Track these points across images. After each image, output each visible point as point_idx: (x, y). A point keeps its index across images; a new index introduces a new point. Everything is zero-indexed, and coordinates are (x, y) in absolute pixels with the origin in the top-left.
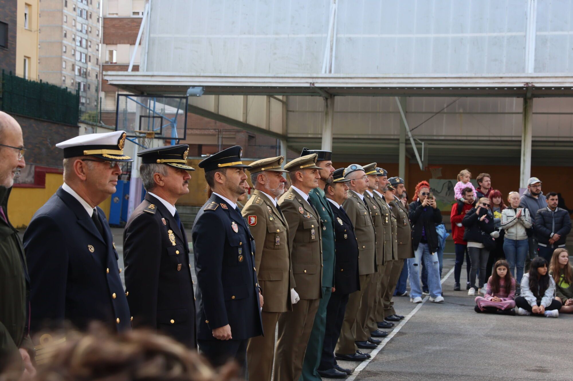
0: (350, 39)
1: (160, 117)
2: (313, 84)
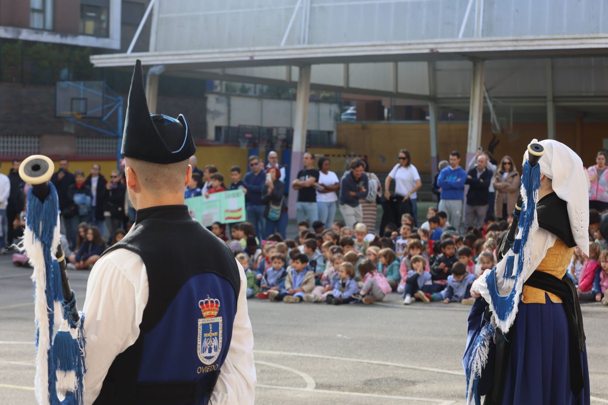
0: (322, 8)
1: (85, 99)
2: (252, 57)
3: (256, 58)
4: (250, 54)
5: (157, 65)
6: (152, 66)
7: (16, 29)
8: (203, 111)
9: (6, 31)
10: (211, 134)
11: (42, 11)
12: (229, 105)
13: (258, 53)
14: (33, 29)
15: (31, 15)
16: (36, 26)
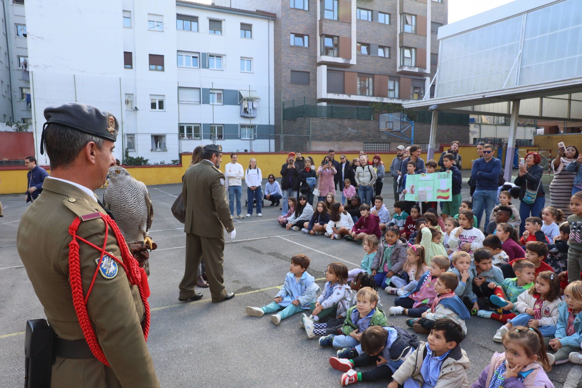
1: (393, 122)
2: (484, 96)
3: (486, 97)
4: (483, 95)
5: (433, 105)
6: (431, 105)
7: (382, 98)
8: (468, 131)
9: (377, 99)
10: (471, 142)
11: (394, 90)
12: (480, 129)
13: (487, 94)
14: (390, 98)
15: (389, 92)
16: (391, 97)
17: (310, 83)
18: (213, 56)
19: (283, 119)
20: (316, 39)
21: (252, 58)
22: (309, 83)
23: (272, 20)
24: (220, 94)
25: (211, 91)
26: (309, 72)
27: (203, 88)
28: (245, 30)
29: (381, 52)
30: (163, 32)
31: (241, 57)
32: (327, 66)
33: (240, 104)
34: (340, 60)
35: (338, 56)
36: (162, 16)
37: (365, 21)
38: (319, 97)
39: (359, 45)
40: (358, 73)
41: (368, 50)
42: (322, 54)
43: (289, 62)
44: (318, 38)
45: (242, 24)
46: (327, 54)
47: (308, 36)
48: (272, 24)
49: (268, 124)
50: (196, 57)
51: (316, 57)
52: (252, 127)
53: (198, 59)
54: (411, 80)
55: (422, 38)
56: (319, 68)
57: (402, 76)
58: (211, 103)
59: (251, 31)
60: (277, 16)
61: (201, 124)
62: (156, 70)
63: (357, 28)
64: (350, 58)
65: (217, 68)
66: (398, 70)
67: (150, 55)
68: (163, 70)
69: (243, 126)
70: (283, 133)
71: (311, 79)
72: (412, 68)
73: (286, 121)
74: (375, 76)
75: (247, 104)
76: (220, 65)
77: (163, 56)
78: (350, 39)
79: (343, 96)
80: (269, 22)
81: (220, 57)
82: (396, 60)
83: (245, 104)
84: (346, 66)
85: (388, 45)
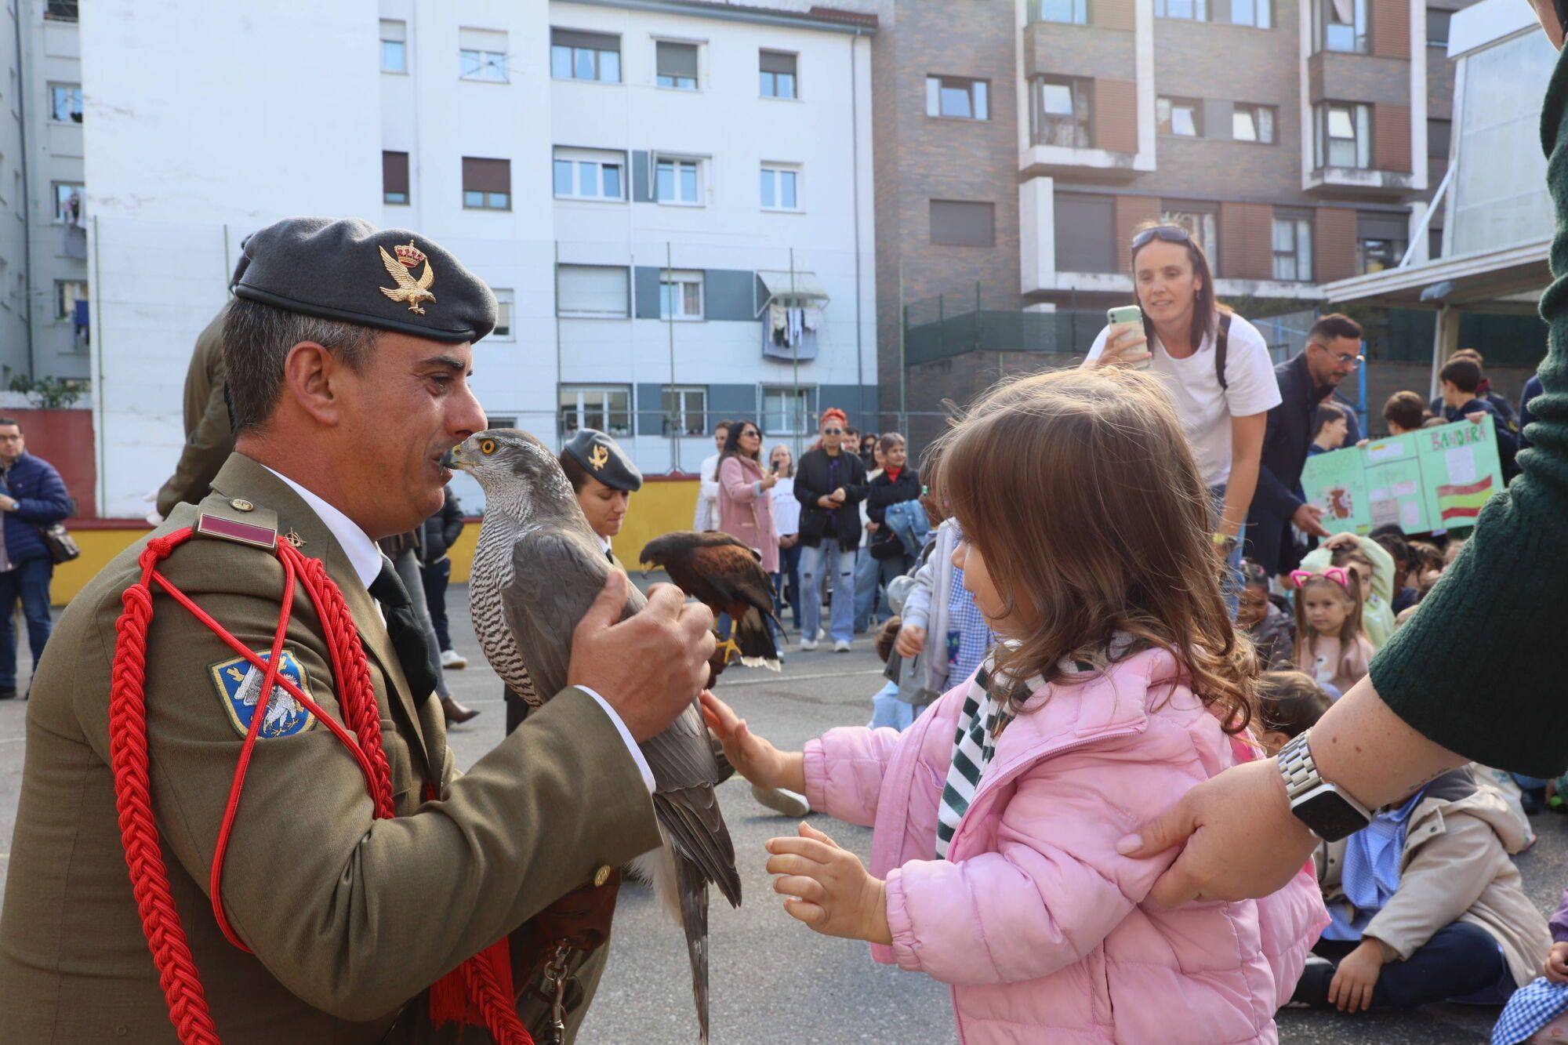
1: (1286, 346)
5: (1437, 283)
6: (1429, 285)
7: (1249, 282)
9: (1232, 285)
11: (1293, 254)
14: (1279, 280)
15: (1275, 261)
16: (1283, 276)
17: (998, 242)
18: (670, 162)
19: (908, 365)
20: (1013, 91)
21: (798, 165)
22: (991, 242)
23: (864, 34)
24: (695, 285)
25: (664, 277)
26: (992, 205)
27: (637, 269)
28: (775, 73)
29: (1243, 127)
30: (508, 83)
31: (763, 162)
32: (1055, 181)
33: (763, 319)
34: (1099, 159)
35: (1092, 145)
36: (505, 32)
37: (1185, 21)
38: (1028, 285)
39: (1164, 104)
40: (1164, 199)
41: (1198, 120)
42: (1034, 141)
43: (922, 171)
44: (1022, 87)
45: (765, 54)
46: (1051, 141)
47: (987, 81)
48: (864, 50)
49: (854, 381)
50: (615, 167)
51: (1014, 152)
52: (801, 392)
53: (621, 172)
54: (1355, 215)
55: (1394, 66)
56: (1025, 189)
57: (1321, 203)
58: (665, 316)
59: (794, 74)
60: (882, 20)
61: (630, 386)
62: (486, 207)
63: (1156, 46)
64: (1132, 149)
65: (684, 198)
66: (1308, 183)
67: (466, 160)
68: (508, 208)
69: (771, 391)
70: (907, 410)
71: (999, 225)
72: (1359, 174)
73: (915, 368)
74: (1227, 210)
75: (783, 317)
76: (691, 192)
77: (505, 164)
78: (1134, 87)
79: (1111, 280)
80: (853, 42)
81: (693, 164)
82: (1298, 149)
83: (778, 317)
84: (1122, 177)
85: (1270, 99)
